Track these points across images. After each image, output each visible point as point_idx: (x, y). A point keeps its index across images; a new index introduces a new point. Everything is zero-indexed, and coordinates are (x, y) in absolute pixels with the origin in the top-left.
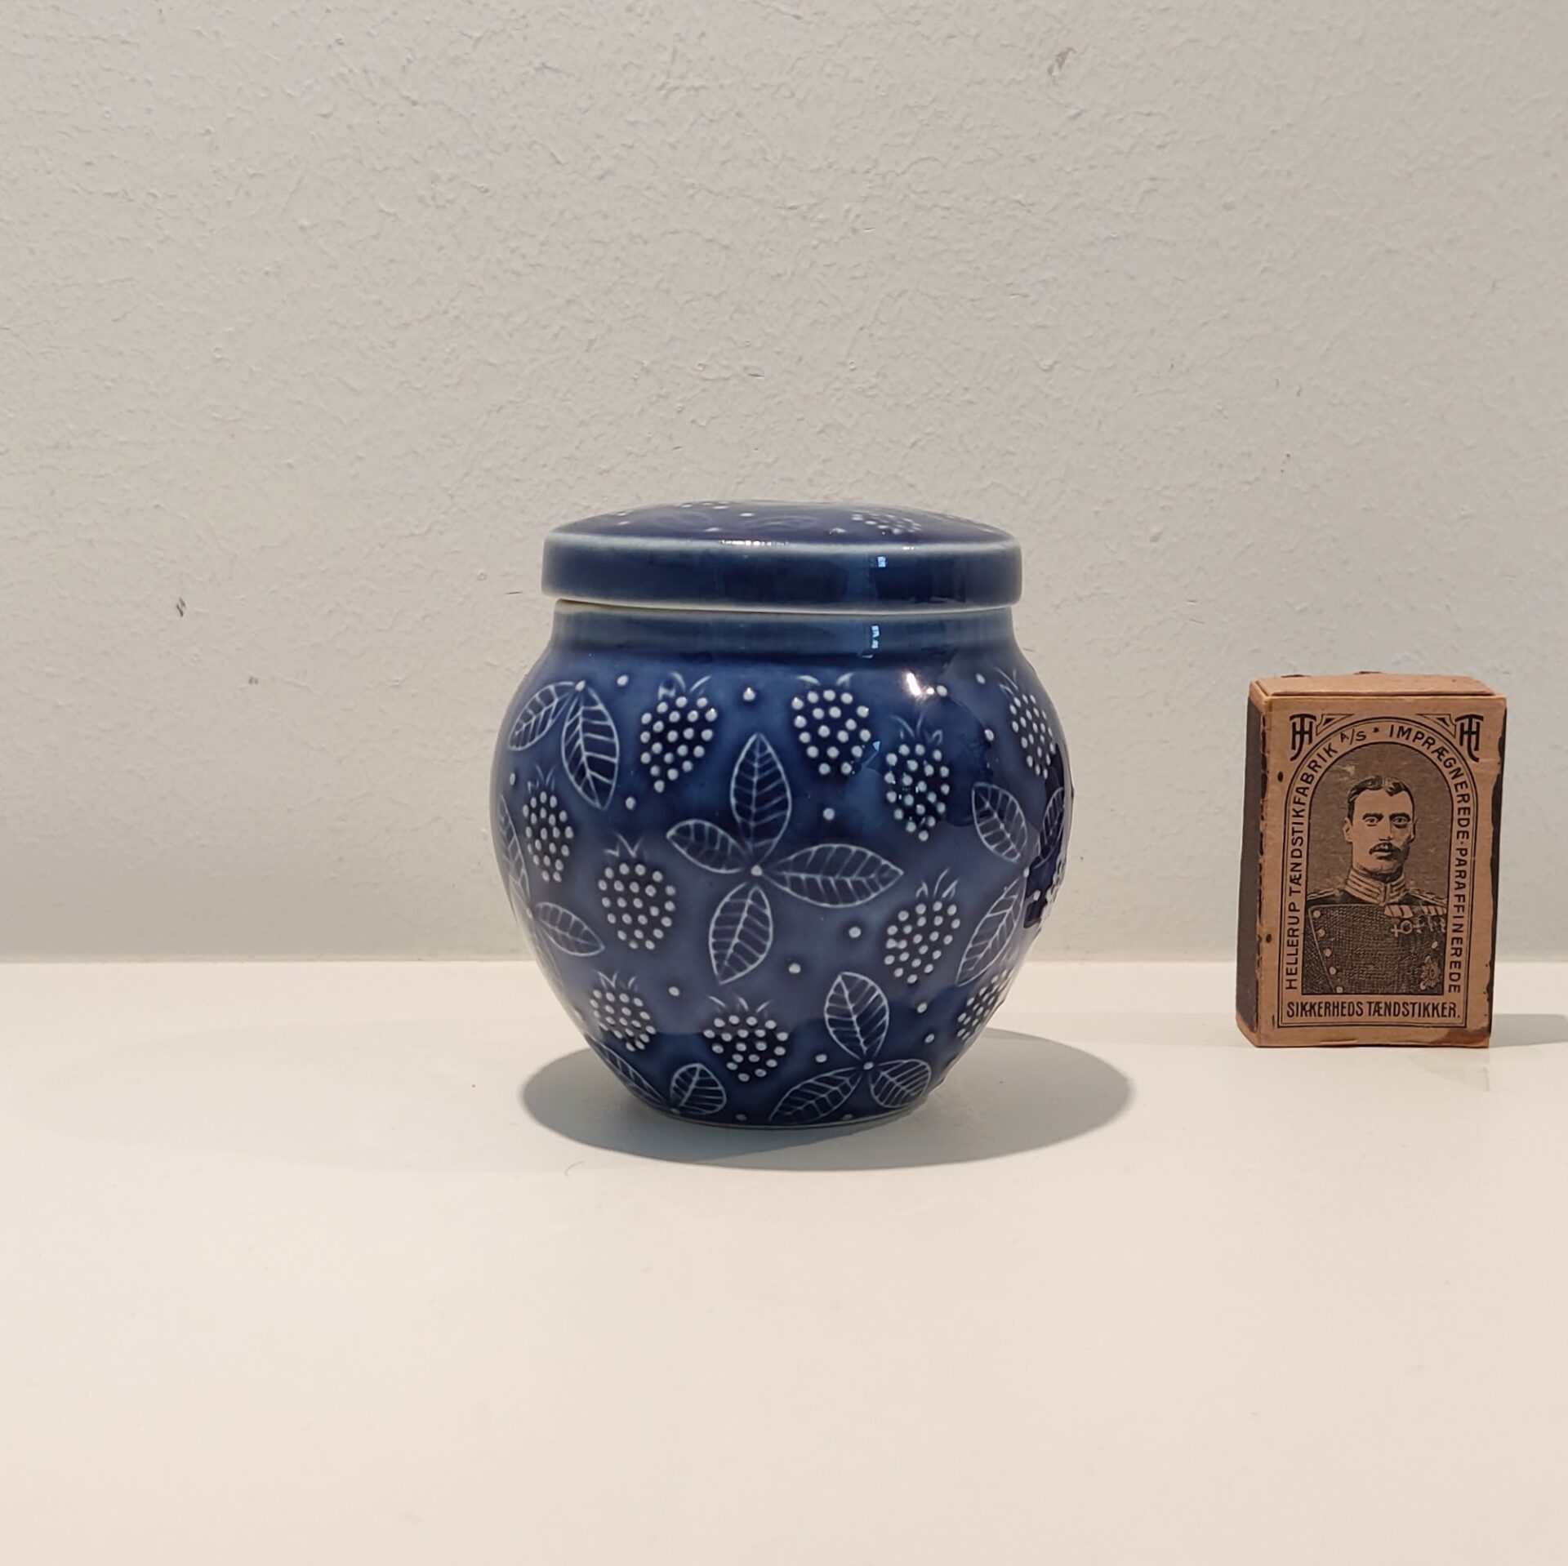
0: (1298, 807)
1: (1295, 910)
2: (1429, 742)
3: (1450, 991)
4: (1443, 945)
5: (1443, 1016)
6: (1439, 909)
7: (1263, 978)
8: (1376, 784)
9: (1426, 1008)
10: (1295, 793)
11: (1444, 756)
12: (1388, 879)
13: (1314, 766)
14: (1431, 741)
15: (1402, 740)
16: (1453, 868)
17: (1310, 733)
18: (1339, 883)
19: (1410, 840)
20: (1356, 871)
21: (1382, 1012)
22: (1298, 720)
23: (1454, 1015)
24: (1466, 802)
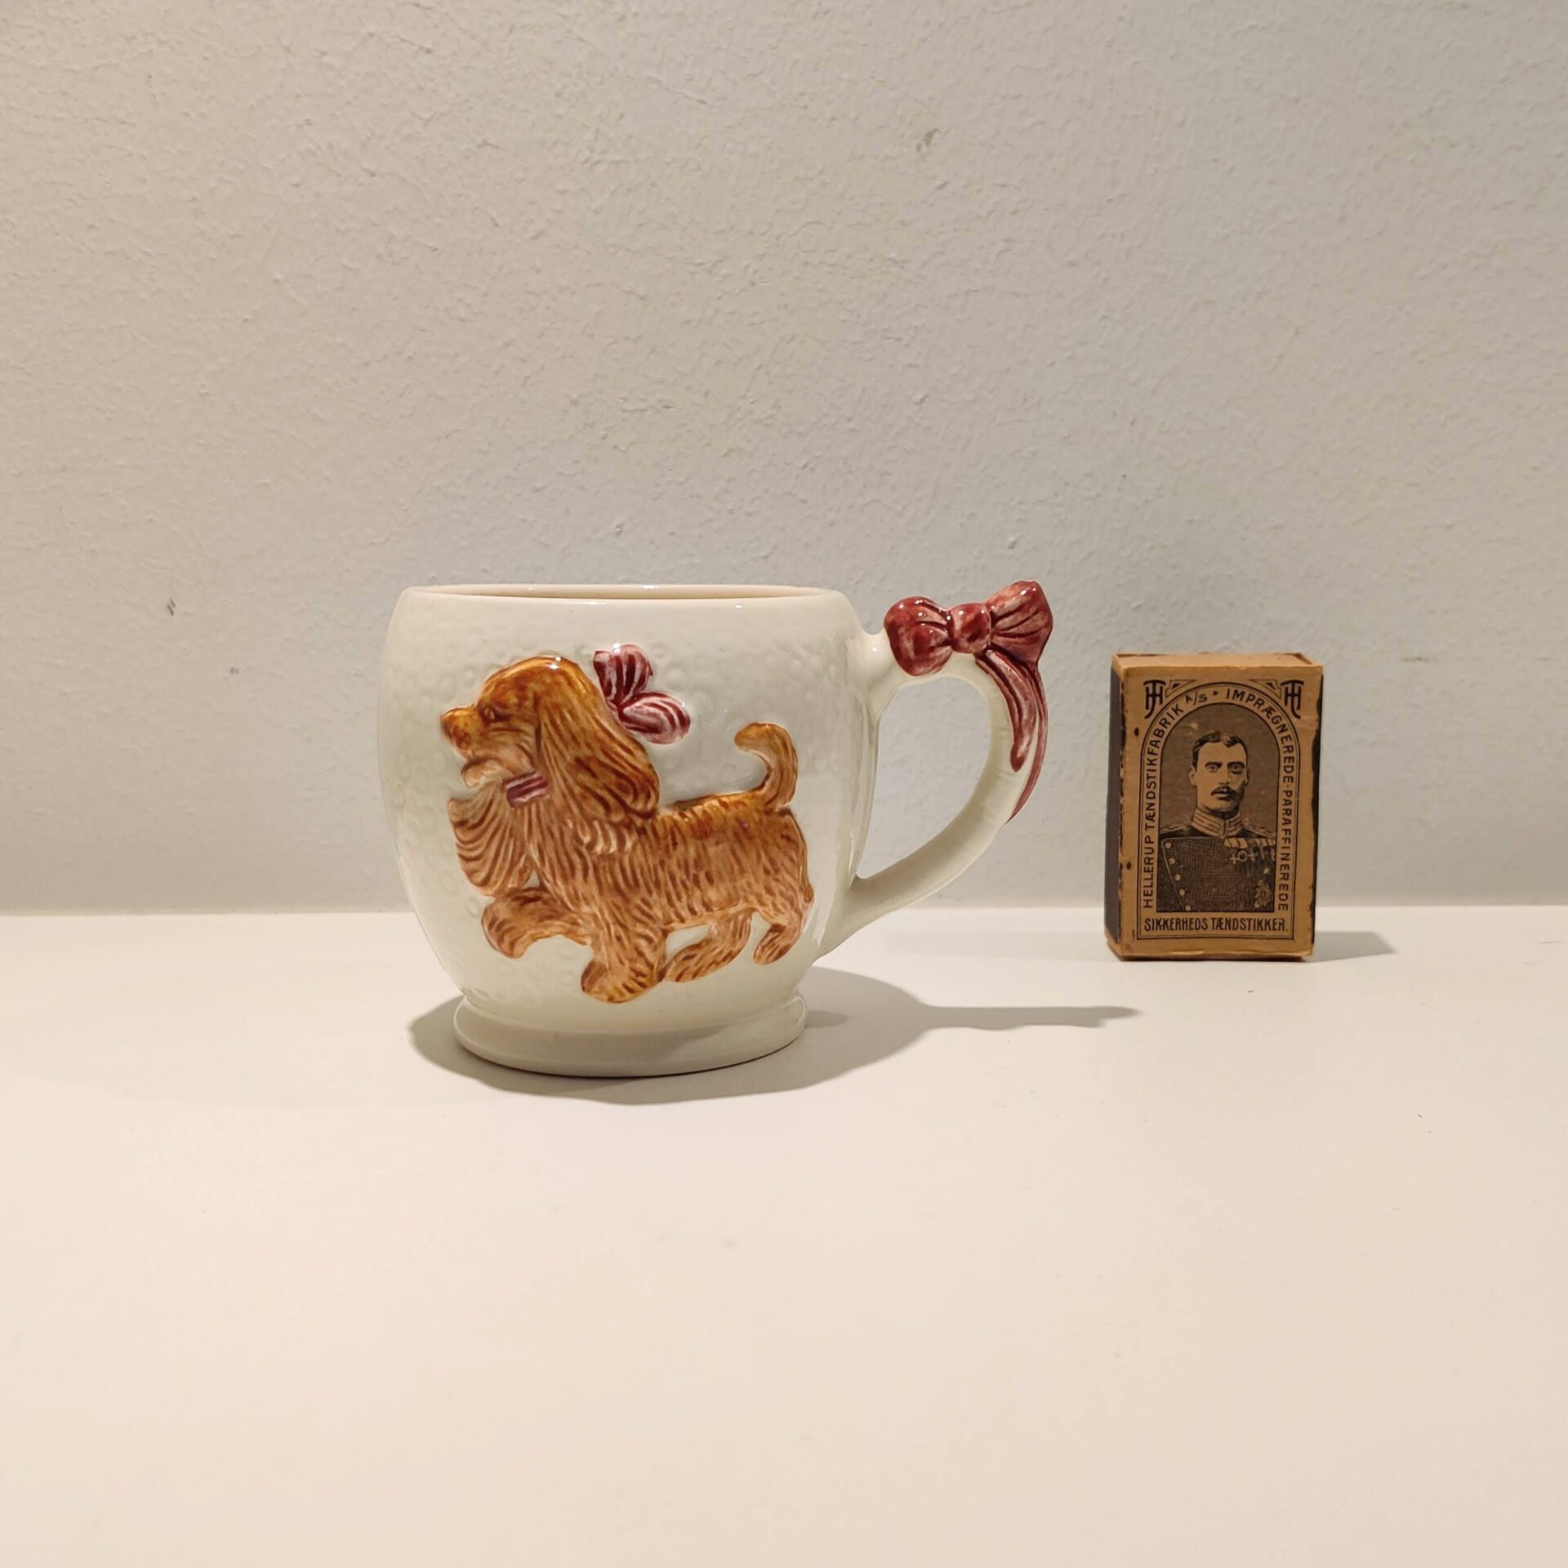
0: (1152, 757)
1: (1150, 842)
2: (1260, 703)
3: (1279, 909)
4: (1273, 871)
5: (1274, 929)
6: (1270, 841)
7: (1124, 899)
8: (1216, 738)
9: (1260, 923)
10: (1148, 745)
11: (1271, 714)
12: (1226, 816)
13: (1165, 723)
14: (1261, 702)
15: (1237, 701)
16: (1281, 807)
17: (1160, 695)
18: (1186, 820)
19: (1244, 784)
20: (1200, 810)
21: (1223, 926)
22: (1150, 686)
23: (1283, 929)
24: (1290, 752)
